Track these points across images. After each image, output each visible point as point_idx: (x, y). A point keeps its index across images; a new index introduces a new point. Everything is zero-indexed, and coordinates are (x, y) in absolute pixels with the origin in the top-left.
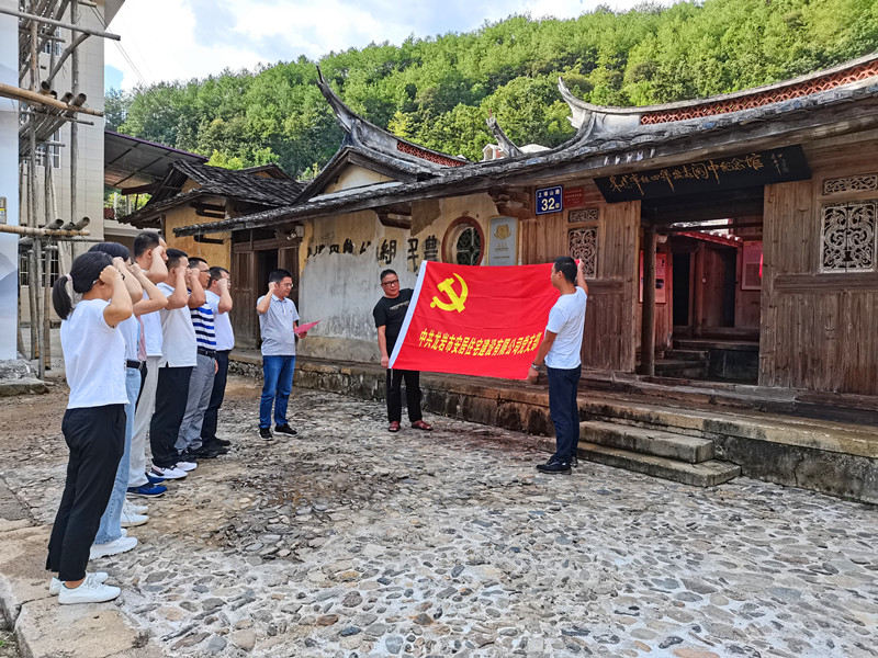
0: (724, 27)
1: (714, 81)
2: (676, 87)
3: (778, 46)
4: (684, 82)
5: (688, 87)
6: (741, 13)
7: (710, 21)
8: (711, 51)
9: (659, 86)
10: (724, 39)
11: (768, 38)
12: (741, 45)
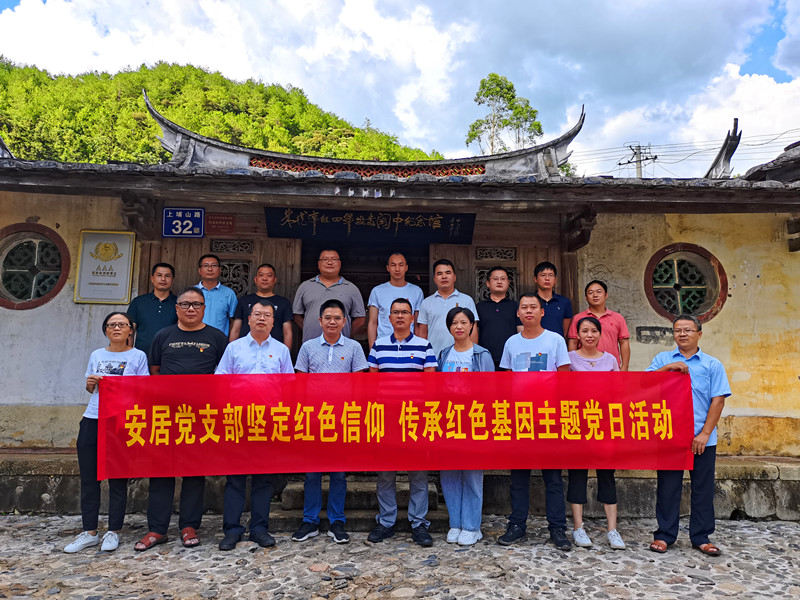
0: (79, 105)
1: (71, 150)
2: (34, 144)
3: (129, 137)
4: (43, 142)
5: (47, 147)
6: (95, 97)
7: (66, 95)
8: (66, 122)
9: (17, 138)
10: (80, 115)
11: (119, 127)
12: (95, 125)
